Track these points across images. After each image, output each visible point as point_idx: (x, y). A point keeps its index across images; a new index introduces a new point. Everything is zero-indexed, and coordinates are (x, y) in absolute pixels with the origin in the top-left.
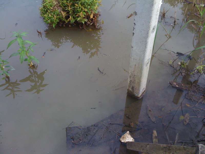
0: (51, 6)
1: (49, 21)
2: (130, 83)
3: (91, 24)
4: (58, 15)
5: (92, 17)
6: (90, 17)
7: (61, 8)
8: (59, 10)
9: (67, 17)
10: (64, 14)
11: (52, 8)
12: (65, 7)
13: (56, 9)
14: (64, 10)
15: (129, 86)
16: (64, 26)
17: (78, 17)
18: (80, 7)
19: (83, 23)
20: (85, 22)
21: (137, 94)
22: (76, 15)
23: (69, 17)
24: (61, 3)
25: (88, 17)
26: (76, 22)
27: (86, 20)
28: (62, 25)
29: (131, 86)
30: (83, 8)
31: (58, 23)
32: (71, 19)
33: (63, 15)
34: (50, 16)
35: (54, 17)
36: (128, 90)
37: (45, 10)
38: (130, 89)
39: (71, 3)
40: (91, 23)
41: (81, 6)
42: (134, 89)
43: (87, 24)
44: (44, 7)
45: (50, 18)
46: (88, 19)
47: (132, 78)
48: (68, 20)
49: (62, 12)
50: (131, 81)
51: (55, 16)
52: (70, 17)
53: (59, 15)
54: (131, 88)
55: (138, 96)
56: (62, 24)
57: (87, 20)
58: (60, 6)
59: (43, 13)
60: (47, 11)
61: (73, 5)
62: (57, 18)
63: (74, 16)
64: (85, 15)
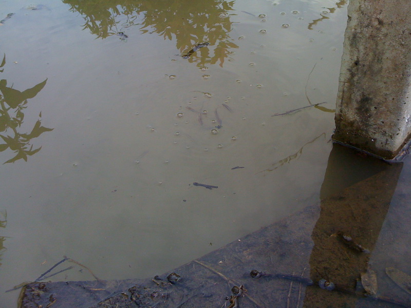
2: (353, 75)
15: (347, 94)
21: (384, 133)
29: (357, 96)
36: (339, 119)
38: (351, 115)
42: (372, 108)
47: (361, 48)
50: (356, 63)
54: (355, 105)
55: (388, 147)
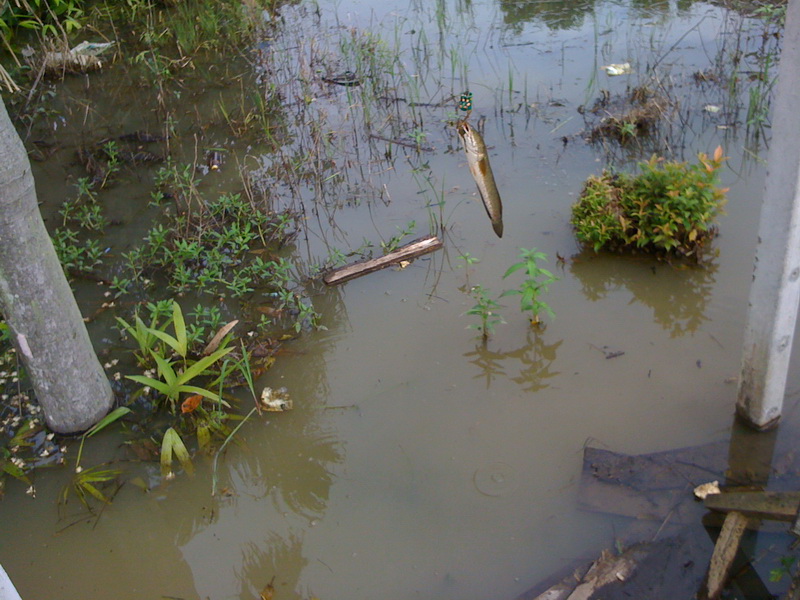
0: (600, 205)
1: (588, 236)
2: (743, 387)
3: (688, 254)
4: (610, 225)
5: (693, 236)
6: (688, 237)
7: (622, 211)
8: (615, 214)
9: (632, 232)
10: (625, 224)
11: (600, 208)
12: (631, 208)
13: (610, 212)
14: (627, 216)
15: (740, 395)
16: (621, 250)
17: (657, 234)
18: (666, 213)
19: (668, 248)
20: (673, 247)
21: (756, 417)
22: (653, 228)
23: (635, 232)
24: (623, 200)
25: (682, 236)
26: (651, 245)
27: (676, 243)
28: (616, 248)
29: (744, 396)
30: (674, 216)
31: (608, 242)
32: (641, 238)
33: (623, 224)
34: (593, 224)
35: (601, 227)
36: (737, 405)
37: (585, 211)
38: (742, 405)
39: (648, 201)
40: (689, 251)
41: (668, 211)
42: (751, 403)
43: (677, 253)
44: (585, 204)
45: (592, 229)
46: (681, 240)
47: (746, 376)
48: (633, 238)
49: (622, 219)
50: (744, 382)
51: (604, 227)
52: (639, 232)
53: (614, 226)
54: (744, 400)
55: (759, 424)
56: (615, 245)
57: (679, 243)
58: (620, 206)
59: (577, 216)
60: (588, 213)
61: (652, 206)
62: (607, 232)
63: (649, 230)
64: (674, 232)
